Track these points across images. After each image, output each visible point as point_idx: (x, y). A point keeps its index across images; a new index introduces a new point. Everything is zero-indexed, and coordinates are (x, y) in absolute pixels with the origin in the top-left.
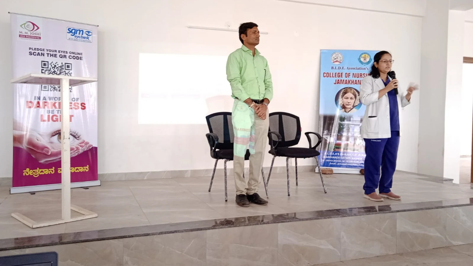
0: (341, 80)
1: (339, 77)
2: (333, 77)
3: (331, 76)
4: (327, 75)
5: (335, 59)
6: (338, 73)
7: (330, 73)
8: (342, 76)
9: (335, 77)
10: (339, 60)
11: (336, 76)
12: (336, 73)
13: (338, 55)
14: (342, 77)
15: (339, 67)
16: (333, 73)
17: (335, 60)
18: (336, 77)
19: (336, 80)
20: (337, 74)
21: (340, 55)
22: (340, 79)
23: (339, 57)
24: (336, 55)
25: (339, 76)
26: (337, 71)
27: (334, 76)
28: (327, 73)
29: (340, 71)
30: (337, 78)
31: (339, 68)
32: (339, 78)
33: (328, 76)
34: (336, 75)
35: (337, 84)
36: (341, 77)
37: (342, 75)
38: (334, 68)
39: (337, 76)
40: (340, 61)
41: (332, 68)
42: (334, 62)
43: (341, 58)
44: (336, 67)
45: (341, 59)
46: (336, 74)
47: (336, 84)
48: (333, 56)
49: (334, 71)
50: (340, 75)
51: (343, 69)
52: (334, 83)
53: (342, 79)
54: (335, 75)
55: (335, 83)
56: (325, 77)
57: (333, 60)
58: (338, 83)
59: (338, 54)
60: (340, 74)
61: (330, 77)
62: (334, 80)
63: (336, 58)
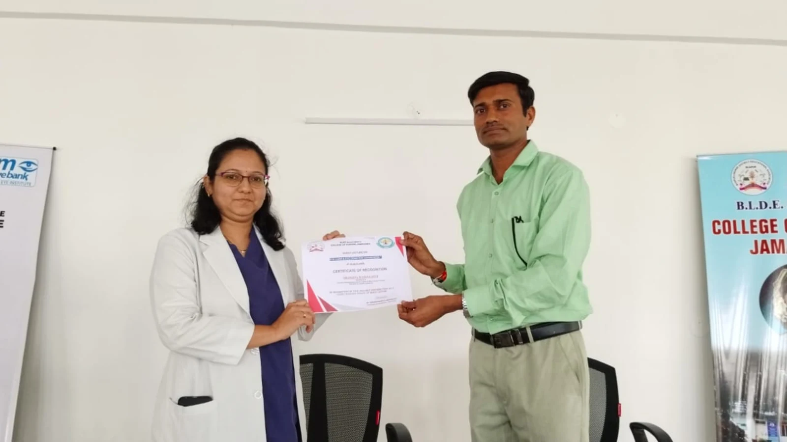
0: (773, 242)
1: (767, 231)
2: (744, 232)
3: (738, 230)
4: (727, 227)
5: (746, 179)
6: (761, 221)
7: (735, 222)
8: (775, 229)
9: (753, 232)
10: (759, 183)
11: (755, 229)
12: (755, 221)
13: (755, 167)
14: (776, 232)
15: (761, 203)
16: (743, 222)
17: (747, 183)
18: (756, 233)
19: (756, 242)
20: (757, 224)
21: (759, 167)
22: (769, 237)
23: (756, 174)
24: (747, 167)
25: (764, 229)
26: (759, 215)
27: (748, 228)
28: (724, 222)
29: (767, 214)
30: (760, 237)
31: (763, 205)
32: (766, 234)
33: (727, 230)
34: (755, 226)
35: (762, 252)
36: (773, 231)
37: (773, 226)
38: (746, 205)
39: (757, 229)
40: (762, 186)
41: (740, 205)
42: (741, 189)
43: (763, 175)
44: (750, 203)
45: (767, 177)
46: (754, 224)
47: (756, 252)
48: (738, 172)
49: (747, 215)
50: (766, 227)
51: (775, 207)
52: (752, 252)
53: (777, 237)
54: (752, 227)
55: (754, 251)
56: (719, 232)
57: (739, 183)
58: (765, 249)
59: (753, 164)
60: (769, 224)
61: (736, 232)
62: (749, 240)
63: (747, 175)
